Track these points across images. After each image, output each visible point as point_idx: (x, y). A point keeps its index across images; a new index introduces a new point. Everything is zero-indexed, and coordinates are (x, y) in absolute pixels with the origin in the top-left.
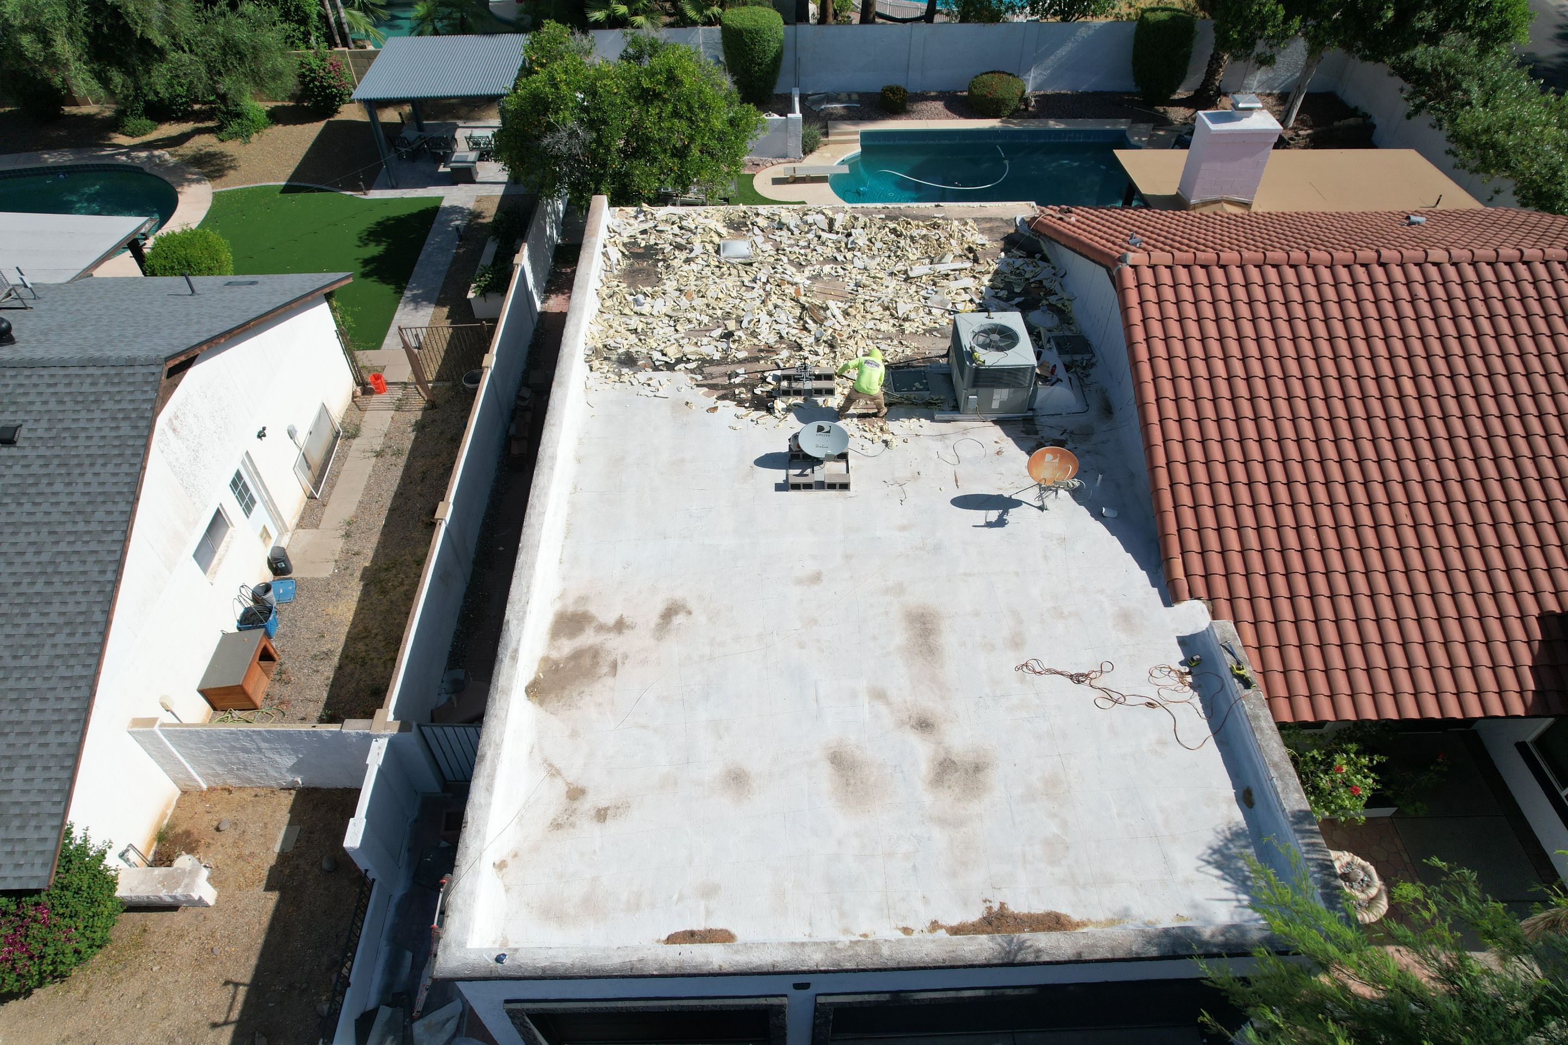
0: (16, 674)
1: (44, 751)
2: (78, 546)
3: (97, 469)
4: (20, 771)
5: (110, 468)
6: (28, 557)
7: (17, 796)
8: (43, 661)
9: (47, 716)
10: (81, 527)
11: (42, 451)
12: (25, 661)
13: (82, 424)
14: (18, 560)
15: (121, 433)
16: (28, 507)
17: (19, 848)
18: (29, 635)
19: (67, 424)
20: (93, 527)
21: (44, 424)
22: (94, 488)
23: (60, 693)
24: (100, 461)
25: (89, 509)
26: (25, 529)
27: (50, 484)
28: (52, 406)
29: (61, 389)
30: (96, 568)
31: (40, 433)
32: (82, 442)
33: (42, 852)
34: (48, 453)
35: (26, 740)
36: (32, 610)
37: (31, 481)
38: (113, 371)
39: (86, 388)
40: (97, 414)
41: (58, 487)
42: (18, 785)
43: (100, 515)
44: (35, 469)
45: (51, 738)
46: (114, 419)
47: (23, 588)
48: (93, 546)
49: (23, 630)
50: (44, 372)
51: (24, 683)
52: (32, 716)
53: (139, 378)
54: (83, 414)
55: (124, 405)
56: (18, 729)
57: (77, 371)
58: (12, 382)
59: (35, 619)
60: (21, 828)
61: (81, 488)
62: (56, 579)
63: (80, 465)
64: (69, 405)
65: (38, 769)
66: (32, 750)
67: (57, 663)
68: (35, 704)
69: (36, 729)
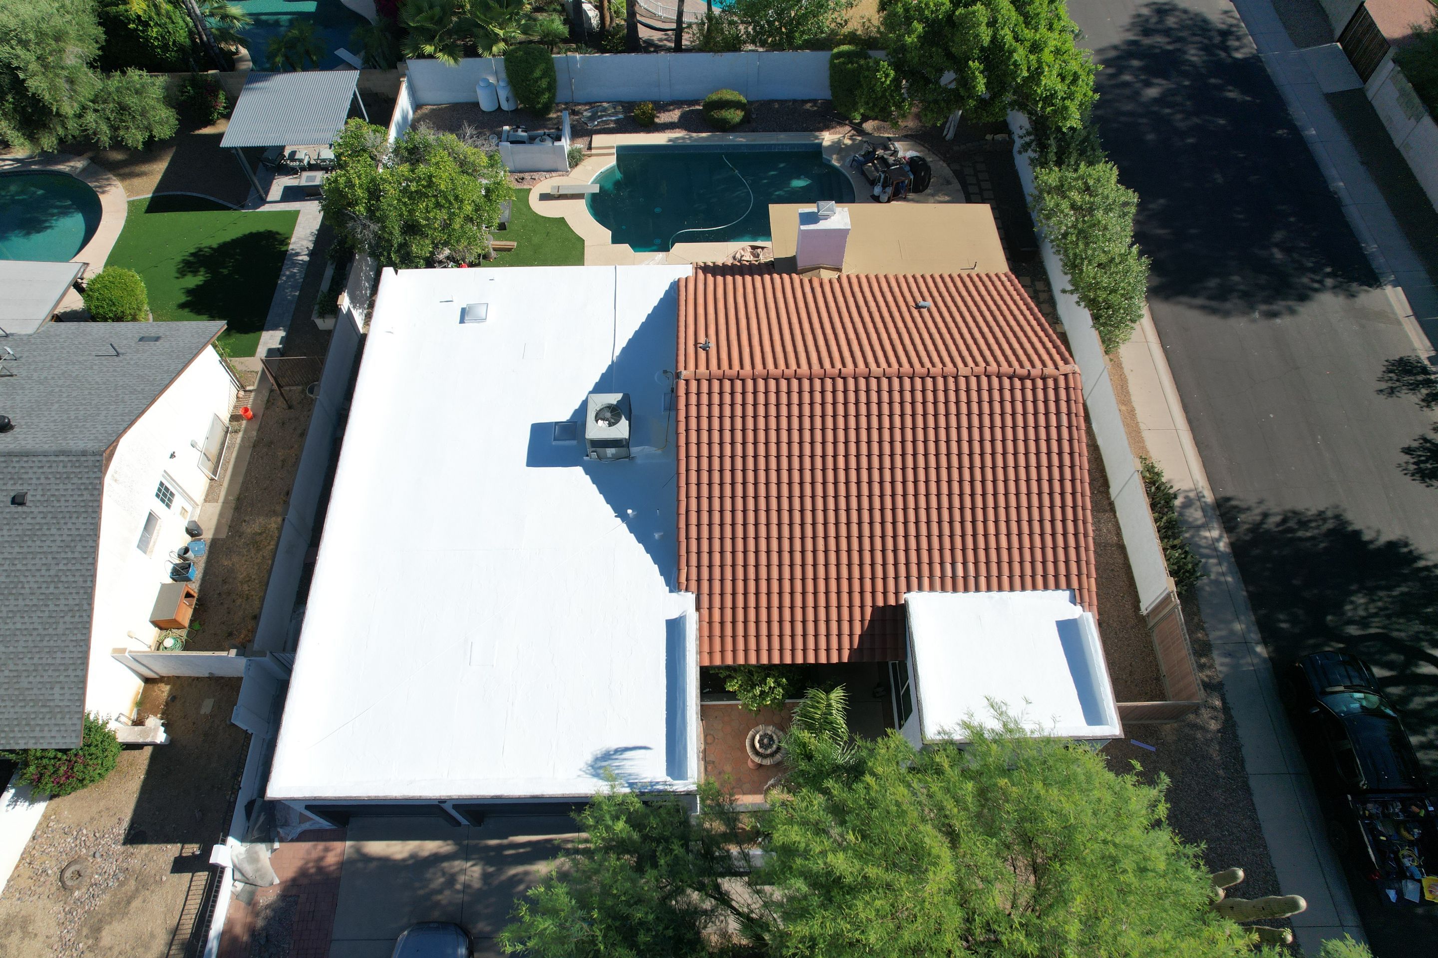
2: (70, 566)
3: (74, 520)
4: (57, 690)
5: (81, 520)
6: (43, 572)
7: (57, 703)
8: (60, 631)
9: (67, 661)
10: (70, 555)
11: (41, 509)
12: (51, 631)
13: (62, 492)
14: (38, 574)
15: (85, 498)
16: (38, 543)
17: (63, 728)
18: (50, 617)
19: (53, 492)
20: (77, 555)
21: (40, 492)
22: (74, 532)
23: (72, 649)
24: (75, 515)
25: (73, 544)
26: (39, 556)
27: (49, 529)
28: (43, 481)
29: (45, 470)
30: (81, 579)
31: (38, 497)
32: (63, 503)
33: (75, 731)
34: (45, 510)
35: (57, 674)
36: (49, 603)
37: (37, 527)
38: (74, 459)
39: (60, 469)
41: (54, 531)
43: (79, 548)
44: (38, 520)
45: (70, 672)
46: (80, 489)
48: (78, 566)
51: (52, 643)
52: (58, 661)
53: (90, 464)
54: (61, 486)
55: (85, 481)
56: (52, 668)
59: (52, 607)
60: (62, 718)
61: (66, 532)
62: (60, 585)
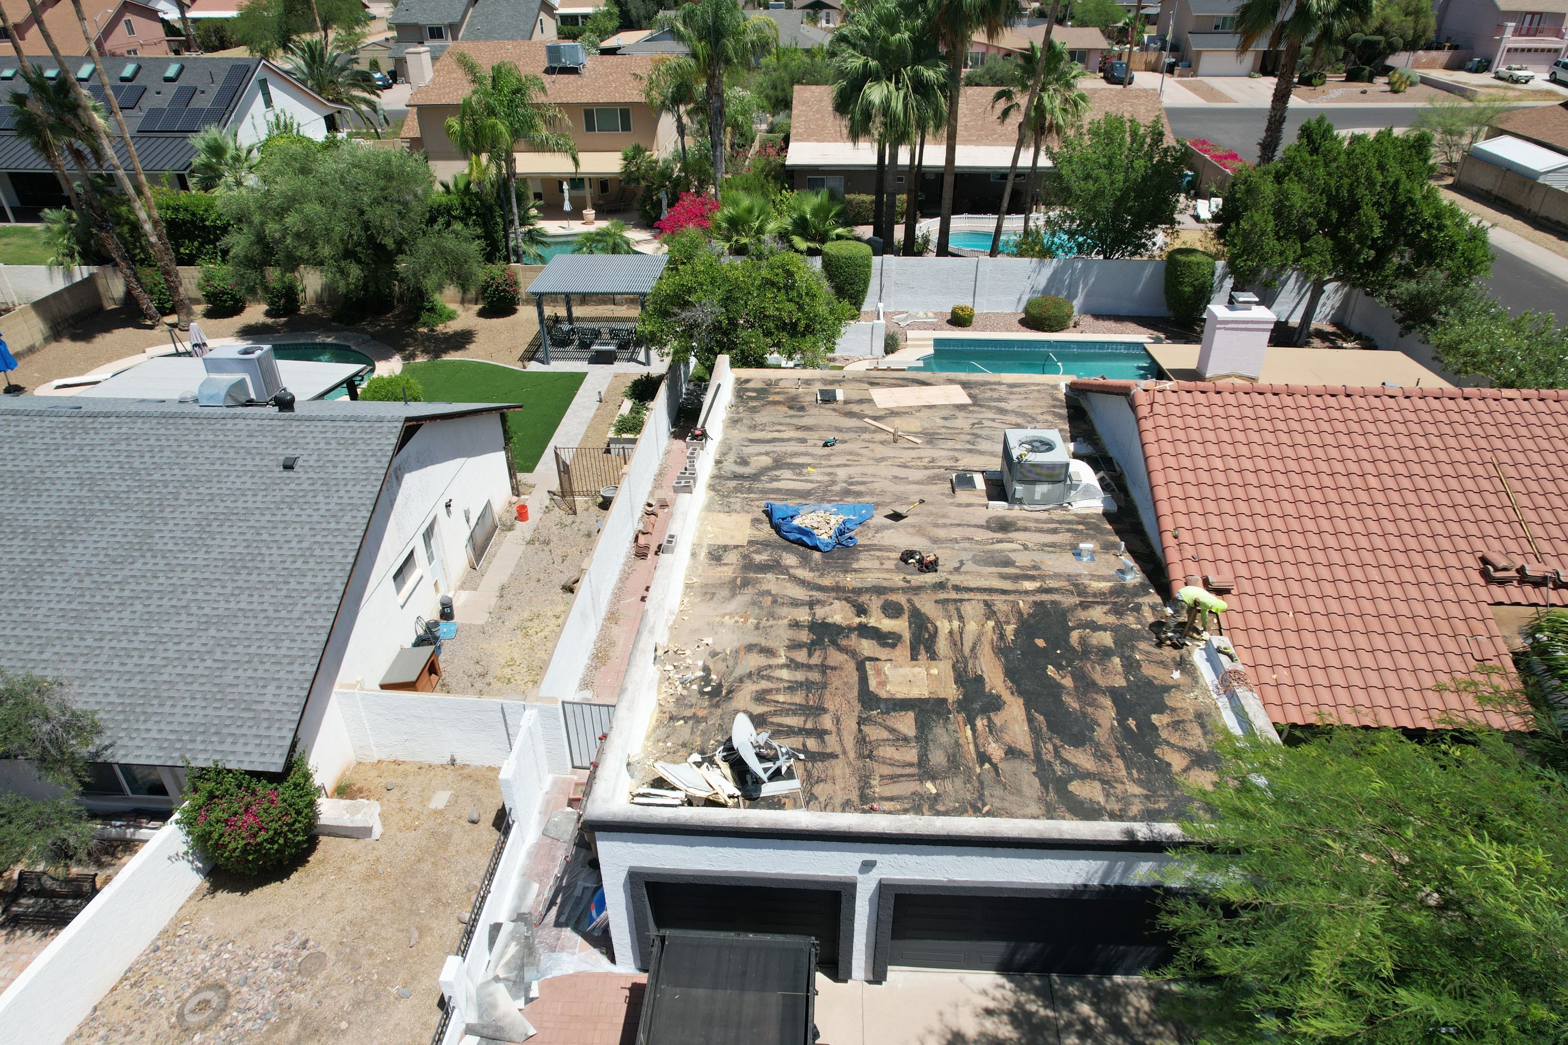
0: (276, 622)
1: (290, 676)
2: (329, 539)
3: (348, 488)
4: (271, 689)
5: (358, 488)
6: (293, 544)
7: (266, 706)
9: (294, 652)
10: (333, 526)
11: (311, 475)
12: (283, 614)
13: (341, 458)
14: (286, 546)
15: (368, 465)
16: (297, 511)
17: (265, 742)
18: (286, 597)
19: (331, 458)
20: (342, 526)
21: (315, 457)
22: (345, 500)
23: (305, 637)
24: (352, 483)
25: (340, 514)
26: (293, 526)
27: (315, 497)
28: (322, 445)
29: (329, 435)
30: (341, 554)
31: (311, 463)
32: (340, 469)
33: (281, 746)
34: (316, 476)
35: (278, 668)
36: (292, 580)
37: (301, 494)
38: (367, 425)
39: (347, 435)
40: (353, 452)
41: (320, 498)
42: (269, 698)
43: (347, 518)
44: (305, 486)
45: (295, 667)
46: (365, 456)
47: (287, 565)
48: (340, 539)
49: (284, 593)
50: (319, 424)
51: (280, 629)
52: (283, 651)
53: (385, 430)
54: (343, 452)
55: (373, 447)
56: (273, 660)
57: (341, 424)
58: (296, 430)
59: (293, 585)
60: (268, 728)
61: (336, 500)
62: (311, 560)
63: (336, 485)
64: (334, 445)
65: (284, 688)
66: (282, 674)
67: (306, 616)
68: (287, 643)
69: (286, 661)
